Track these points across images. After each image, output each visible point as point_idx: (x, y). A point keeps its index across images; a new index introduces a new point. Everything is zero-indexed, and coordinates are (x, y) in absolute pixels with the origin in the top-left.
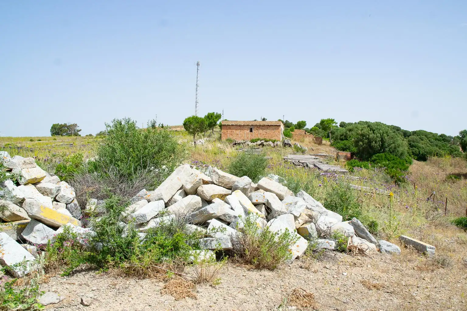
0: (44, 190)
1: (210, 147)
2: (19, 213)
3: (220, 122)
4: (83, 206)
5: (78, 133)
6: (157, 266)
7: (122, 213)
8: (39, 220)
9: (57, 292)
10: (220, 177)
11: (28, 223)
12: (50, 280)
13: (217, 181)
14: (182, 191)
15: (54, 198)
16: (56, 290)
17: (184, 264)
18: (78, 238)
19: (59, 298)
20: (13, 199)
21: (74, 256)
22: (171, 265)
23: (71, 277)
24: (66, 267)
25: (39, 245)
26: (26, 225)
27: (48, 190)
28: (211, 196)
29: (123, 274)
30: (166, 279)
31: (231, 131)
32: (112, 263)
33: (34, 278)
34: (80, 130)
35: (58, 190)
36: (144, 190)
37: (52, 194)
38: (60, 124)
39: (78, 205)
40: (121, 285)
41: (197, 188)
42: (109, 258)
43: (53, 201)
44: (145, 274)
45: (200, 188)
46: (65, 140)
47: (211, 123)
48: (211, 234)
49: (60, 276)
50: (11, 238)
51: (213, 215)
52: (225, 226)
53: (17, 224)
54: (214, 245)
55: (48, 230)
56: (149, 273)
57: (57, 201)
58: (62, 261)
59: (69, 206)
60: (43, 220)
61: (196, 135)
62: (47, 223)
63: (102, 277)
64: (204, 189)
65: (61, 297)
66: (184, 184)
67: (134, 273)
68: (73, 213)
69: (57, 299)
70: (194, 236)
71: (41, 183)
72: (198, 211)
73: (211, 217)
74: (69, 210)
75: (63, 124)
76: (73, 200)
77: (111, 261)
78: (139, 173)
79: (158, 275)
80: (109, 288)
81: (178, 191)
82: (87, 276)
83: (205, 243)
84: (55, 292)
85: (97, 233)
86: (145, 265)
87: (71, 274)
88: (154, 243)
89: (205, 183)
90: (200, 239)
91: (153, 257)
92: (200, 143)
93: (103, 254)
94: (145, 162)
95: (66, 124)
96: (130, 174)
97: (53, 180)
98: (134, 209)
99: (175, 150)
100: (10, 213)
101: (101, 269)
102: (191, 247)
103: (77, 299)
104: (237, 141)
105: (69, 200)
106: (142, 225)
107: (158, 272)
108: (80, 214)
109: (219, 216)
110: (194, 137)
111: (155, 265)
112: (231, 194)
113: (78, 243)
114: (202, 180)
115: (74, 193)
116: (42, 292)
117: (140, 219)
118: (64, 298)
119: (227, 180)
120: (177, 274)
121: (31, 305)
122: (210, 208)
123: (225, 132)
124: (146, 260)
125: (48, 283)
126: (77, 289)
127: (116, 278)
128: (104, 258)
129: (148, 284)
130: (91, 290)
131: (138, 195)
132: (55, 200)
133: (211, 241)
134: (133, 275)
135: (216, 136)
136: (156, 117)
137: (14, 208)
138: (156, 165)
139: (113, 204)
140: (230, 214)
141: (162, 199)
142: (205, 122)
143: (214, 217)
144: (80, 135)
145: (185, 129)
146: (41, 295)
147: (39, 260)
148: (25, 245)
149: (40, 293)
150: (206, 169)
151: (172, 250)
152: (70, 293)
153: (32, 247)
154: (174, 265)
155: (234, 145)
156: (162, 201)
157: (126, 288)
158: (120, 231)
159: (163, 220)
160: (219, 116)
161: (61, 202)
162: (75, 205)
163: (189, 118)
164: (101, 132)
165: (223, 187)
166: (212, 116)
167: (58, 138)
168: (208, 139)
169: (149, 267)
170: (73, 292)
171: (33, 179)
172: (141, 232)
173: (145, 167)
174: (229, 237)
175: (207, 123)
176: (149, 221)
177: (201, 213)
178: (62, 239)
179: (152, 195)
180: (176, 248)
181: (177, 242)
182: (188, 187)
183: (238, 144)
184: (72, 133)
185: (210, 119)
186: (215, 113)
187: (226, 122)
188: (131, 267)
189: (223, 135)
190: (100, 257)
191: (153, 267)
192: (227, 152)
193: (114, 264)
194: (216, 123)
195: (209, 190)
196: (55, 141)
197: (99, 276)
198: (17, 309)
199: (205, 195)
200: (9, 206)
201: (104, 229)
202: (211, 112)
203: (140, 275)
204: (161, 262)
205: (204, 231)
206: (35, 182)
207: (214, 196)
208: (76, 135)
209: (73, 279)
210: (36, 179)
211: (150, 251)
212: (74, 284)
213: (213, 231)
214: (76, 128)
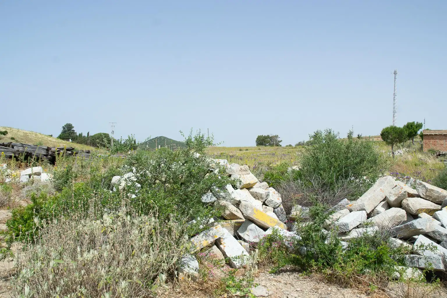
0: (256, 194)
1: (410, 158)
2: (236, 213)
3: (421, 132)
4: (288, 211)
5: (279, 143)
6: (359, 277)
7: (327, 220)
8: (252, 221)
9: (266, 286)
10: (427, 190)
11: (243, 222)
12: (260, 275)
13: (424, 195)
14: (385, 203)
15: (263, 202)
16: (265, 284)
17: (388, 279)
18: (284, 240)
19: (268, 293)
20: (232, 201)
21: (281, 256)
22: (374, 278)
23: (277, 275)
24: (273, 266)
25: (251, 243)
26: (241, 224)
27: (259, 195)
28: (418, 210)
29: (325, 280)
30: (368, 292)
31: (434, 141)
32: (315, 267)
33: (249, 271)
34: (281, 141)
35: (268, 195)
36: (346, 200)
37: (262, 198)
38: (264, 136)
39: (284, 210)
40: (323, 290)
41: (402, 201)
42: (313, 262)
43: (263, 205)
44: (347, 284)
45: (404, 201)
46: (268, 150)
47: (411, 133)
48: (418, 251)
49: (268, 272)
50: (230, 234)
51: (420, 231)
52: (436, 245)
53: (234, 222)
54: (422, 263)
55: (259, 230)
56: (351, 283)
57: (266, 205)
58: (270, 260)
59: (276, 210)
60: (255, 221)
61: (394, 145)
62: (259, 224)
63: (306, 280)
64: (409, 202)
65: (270, 292)
66: (388, 196)
67: (336, 281)
68: (279, 217)
69: (266, 293)
70: (399, 251)
71: (253, 188)
72: (404, 225)
73: (418, 232)
74: (276, 214)
75: (266, 135)
76: (280, 205)
77: (314, 266)
78: (340, 183)
79: (361, 286)
80: (311, 291)
81: (381, 202)
82: (292, 277)
83: (411, 260)
84: (265, 286)
85: (302, 238)
86: (348, 274)
87: (278, 272)
88: (357, 254)
89: (411, 196)
90: (406, 255)
91: (356, 267)
92: (399, 154)
93: (307, 258)
94: (346, 172)
95: (269, 136)
96: (331, 184)
97: (263, 186)
98: (338, 218)
99: (377, 161)
100: (229, 212)
101: (304, 272)
102: (396, 263)
103: (283, 296)
104: (441, 152)
105: (276, 205)
106: (344, 234)
107: (360, 283)
108: (286, 218)
109: (428, 232)
110: (392, 148)
111: (357, 276)
112: (441, 210)
113: (284, 245)
114: (407, 193)
115: (281, 199)
116: (256, 284)
117: (342, 227)
118: (272, 293)
119: (436, 194)
120: (379, 288)
121: (246, 294)
122: (416, 223)
123: (427, 142)
124: (349, 269)
125: (259, 277)
126: (283, 287)
127: (318, 283)
128: (308, 262)
129: (350, 294)
130: (295, 290)
131: (340, 204)
132: (264, 204)
133: (418, 259)
134: (335, 282)
135: (417, 146)
136: (353, 128)
137: (233, 209)
138: (357, 175)
139: (318, 211)
140: (440, 232)
141: (364, 210)
142: (404, 132)
143: (422, 233)
144: (281, 146)
145: (383, 139)
146: (255, 286)
147: (254, 256)
148: (241, 241)
149: (254, 285)
150: (407, 181)
151: (375, 262)
152: (277, 290)
153: (246, 244)
154: (377, 278)
155: (437, 156)
156: (364, 212)
157: (328, 294)
158: (324, 238)
159: (367, 231)
160: (420, 126)
161: (269, 206)
162: (282, 210)
163: (387, 128)
164: (299, 143)
165: (431, 201)
166: (412, 126)
167: (262, 147)
168: (407, 149)
169: (351, 277)
170: (280, 289)
171: (247, 184)
172: (343, 240)
173: (347, 177)
174: (440, 258)
175: (406, 133)
176: (351, 230)
177: (407, 227)
178: (271, 239)
179: (354, 205)
180: (379, 261)
181: (381, 255)
182: (392, 199)
183: (443, 155)
184: (274, 143)
185: (409, 129)
186: (416, 123)
187: (429, 131)
188: (333, 275)
189: (424, 146)
190: (304, 261)
191: (355, 277)
192: (429, 163)
193: (317, 268)
194: (416, 133)
195: (415, 204)
196: (259, 150)
197: (303, 278)
198: (236, 294)
199: (410, 208)
200: (229, 206)
201: (309, 234)
202: (411, 121)
203: (342, 283)
204: (363, 274)
205: (411, 247)
206: (249, 187)
207: (421, 210)
208: (277, 145)
209: (279, 277)
210: (249, 184)
211: (353, 261)
212: (280, 282)
213: (422, 248)
214: (277, 139)
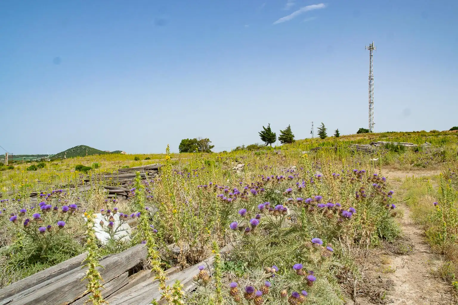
5: (211, 149)
34: (213, 147)
38: (189, 139)
75: (192, 139)
95: (196, 139)
144: (212, 153)
164: (237, 148)
184: (203, 149)
208: (208, 151)
214: (207, 144)
